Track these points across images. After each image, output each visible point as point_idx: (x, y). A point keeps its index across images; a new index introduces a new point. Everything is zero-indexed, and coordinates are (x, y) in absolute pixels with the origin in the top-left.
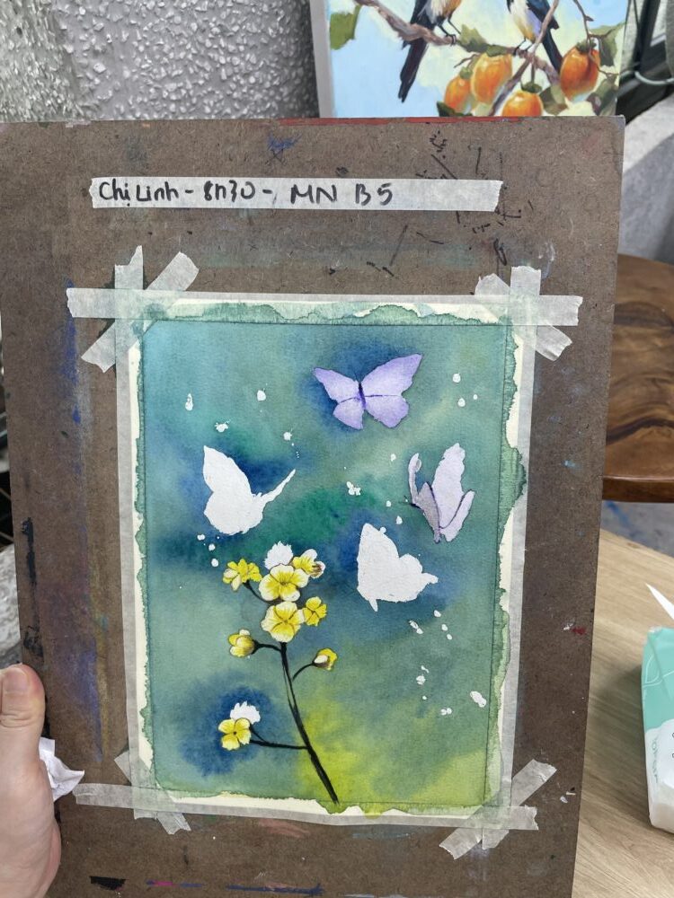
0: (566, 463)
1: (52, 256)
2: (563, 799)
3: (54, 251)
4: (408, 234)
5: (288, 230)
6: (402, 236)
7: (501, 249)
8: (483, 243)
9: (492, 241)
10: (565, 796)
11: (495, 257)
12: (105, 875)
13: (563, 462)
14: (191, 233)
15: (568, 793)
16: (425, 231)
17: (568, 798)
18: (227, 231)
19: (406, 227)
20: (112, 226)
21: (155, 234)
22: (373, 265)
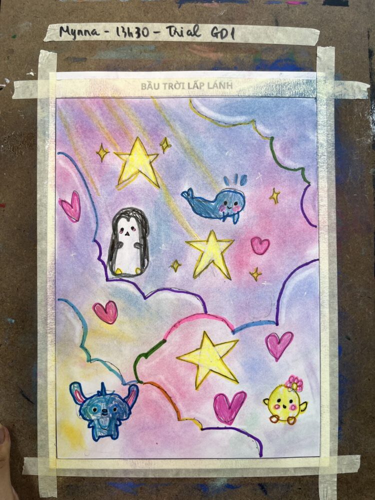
0: (13, 321)
10: (6, 83)
12: (338, 8)
15: (5, 85)
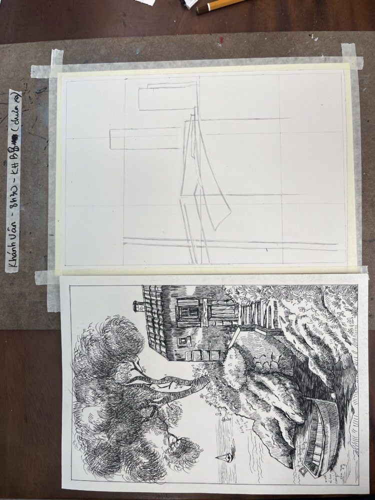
1: (40, 302)
2: (316, 40)
3: (38, 301)
4: (33, 132)
5: (30, 187)
6: (33, 135)
7: (40, 91)
8: (37, 99)
9: (37, 94)
11: (43, 93)
13: (137, 55)
14: (31, 233)
16: (32, 124)
17: (315, 37)
18: (30, 216)
19: (30, 133)
20: (27, 271)
21: (31, 250)
22: (46, 147)
